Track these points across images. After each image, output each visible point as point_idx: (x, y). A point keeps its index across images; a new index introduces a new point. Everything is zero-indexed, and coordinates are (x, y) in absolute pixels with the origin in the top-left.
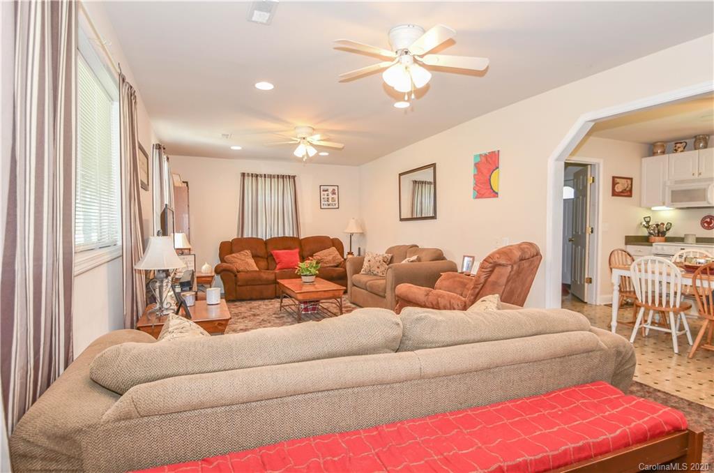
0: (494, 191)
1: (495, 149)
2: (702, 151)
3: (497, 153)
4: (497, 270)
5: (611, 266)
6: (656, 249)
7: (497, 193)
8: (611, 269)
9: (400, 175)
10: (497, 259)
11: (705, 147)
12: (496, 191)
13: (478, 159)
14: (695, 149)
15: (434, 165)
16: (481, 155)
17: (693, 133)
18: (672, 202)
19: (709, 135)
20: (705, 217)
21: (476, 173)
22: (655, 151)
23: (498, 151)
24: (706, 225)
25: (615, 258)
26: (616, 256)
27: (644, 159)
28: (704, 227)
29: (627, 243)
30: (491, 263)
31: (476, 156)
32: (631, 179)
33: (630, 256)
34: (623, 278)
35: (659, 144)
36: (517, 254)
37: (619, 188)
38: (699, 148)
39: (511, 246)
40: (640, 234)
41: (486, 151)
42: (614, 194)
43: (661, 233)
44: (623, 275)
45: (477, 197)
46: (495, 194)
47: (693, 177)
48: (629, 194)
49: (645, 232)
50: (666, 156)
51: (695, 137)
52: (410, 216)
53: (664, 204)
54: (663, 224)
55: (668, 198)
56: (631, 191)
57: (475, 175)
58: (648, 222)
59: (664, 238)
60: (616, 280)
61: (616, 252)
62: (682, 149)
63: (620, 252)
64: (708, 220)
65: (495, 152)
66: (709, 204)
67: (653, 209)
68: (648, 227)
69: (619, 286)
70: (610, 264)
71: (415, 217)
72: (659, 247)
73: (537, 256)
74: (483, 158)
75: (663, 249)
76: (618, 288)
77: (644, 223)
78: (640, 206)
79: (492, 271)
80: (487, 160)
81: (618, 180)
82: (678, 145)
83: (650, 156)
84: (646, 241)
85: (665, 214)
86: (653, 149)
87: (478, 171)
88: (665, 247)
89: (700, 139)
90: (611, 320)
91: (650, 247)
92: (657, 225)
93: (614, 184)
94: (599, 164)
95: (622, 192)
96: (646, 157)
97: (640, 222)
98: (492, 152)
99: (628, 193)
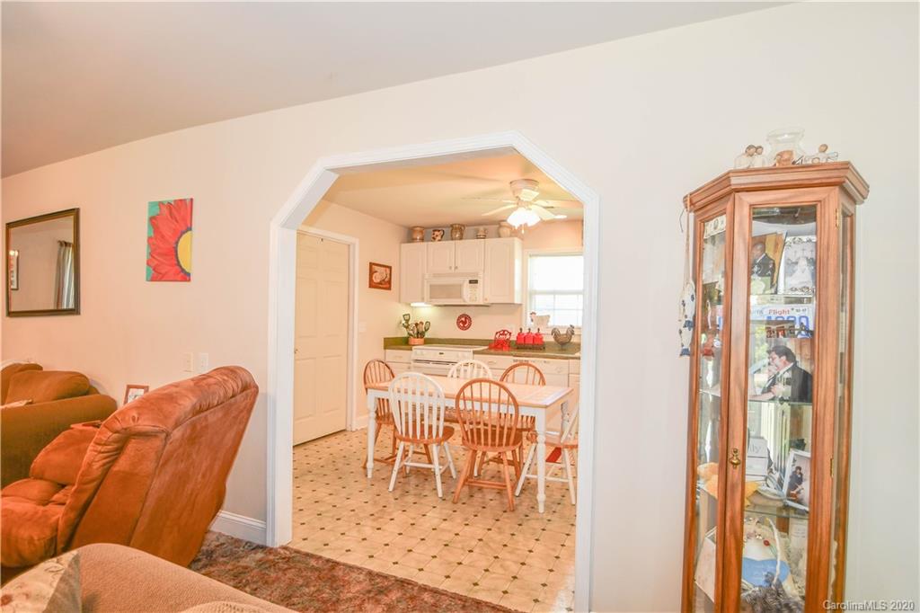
0: (183, 270)
1: (186, 196)
2: (458, 242)
3: (188, 202)
4: (132, 446)
5: (368, 385)
6: (416, 353)
7: (189, 274)
8: (366, 389)
9: (9, 226)
10: (132, 424)
11: (461, 238)
12: (187, 270)
13: (156, 211)
14: (452, 239)
15: (75, 213)
16: (161, 204)
17: (451, 220)
18: (431, 298)
19: (464, 226)
20: (460, 317)
21: (152, 234)
22: (415, 237)
23: (192, 200)
24: (461, 324)
25: (372, 374)
26: (373, 369)
27: (403, 245)
28: (459, 327)
29: (386, 347)
30: (117, 432)
31: (152, 204)
32: (390, 268)
33: (389, 368)
34: (381, 401)
35: (418, 229)
36: (188, 403)
37: (377, 278)
38: (455, 239)
39: (176, 385)
40: (399, 336)
41: (170, 197)
42: (372, 285)
43: (420, 334)
44: (381, 397)
45: (153, 279)
46: (185, 277)
47: (450, 271)
48: (388, 286)
49: (404, 333)
50: (425, 244)
51: (452, 226)
52: (52, 307)
53: (423, 300)
54: (422, 323)
55: (427, 295)
56: (389, 282)
57: (150, 239)
58: (407, 321)
59: (422, 340)
60: (372, 405)
61: (372, 365)
62: (439, 238)
63: (377, 363)
64: (463, 319)
65: (185, 200)
66: (464, 301)
67: (412, 305)
68: (407, 327)
69: (377, 412)
70: (365, 383)
71: (65, 307)
72: (419, 352)
73: (249, 390)
74: (165, 211)
75: (422, 354)
76: (375, 415)
77: (404, 322)
78: (400, 302)
79: (119, 451)
80: (171, 213)
81: (376, 268)
82: (436, 233)
83: (409, 242)
84: (404, 343)
85: (425, 312)
86: (412, 234)
87: (154, 232)
88: (424, 352)
89: (456, 228)
90: (367, 461)
91: (409, 352)
92: (417, 325)
93: (372, 272)
94: (354, 245)
95: (380, 283)
96: (404, 243)
97: (398, 320)
98: (181, 200)
99: (386, 285)
